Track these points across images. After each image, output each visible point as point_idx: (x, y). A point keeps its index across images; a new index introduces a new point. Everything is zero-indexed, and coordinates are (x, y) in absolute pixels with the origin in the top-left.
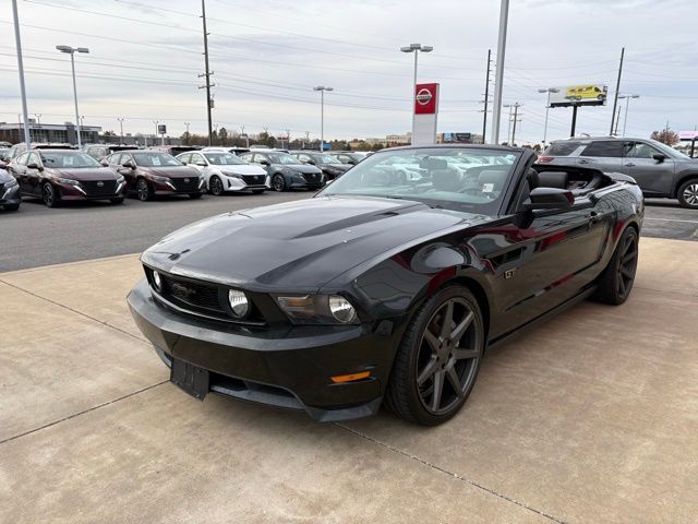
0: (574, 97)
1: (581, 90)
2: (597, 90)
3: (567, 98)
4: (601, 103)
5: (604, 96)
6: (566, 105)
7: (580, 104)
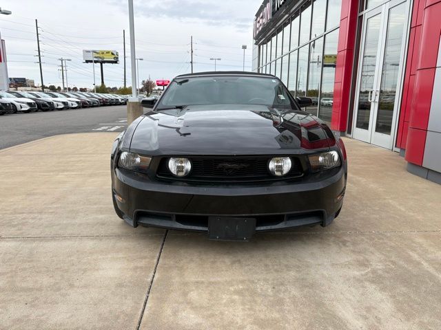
0: (100, 58)
1: (103, 53)
2: (113, 54)
3: (96, 57)
4: (116, 62)
5: (117, 58)
6: (96, 62)
7: (105, 62)
